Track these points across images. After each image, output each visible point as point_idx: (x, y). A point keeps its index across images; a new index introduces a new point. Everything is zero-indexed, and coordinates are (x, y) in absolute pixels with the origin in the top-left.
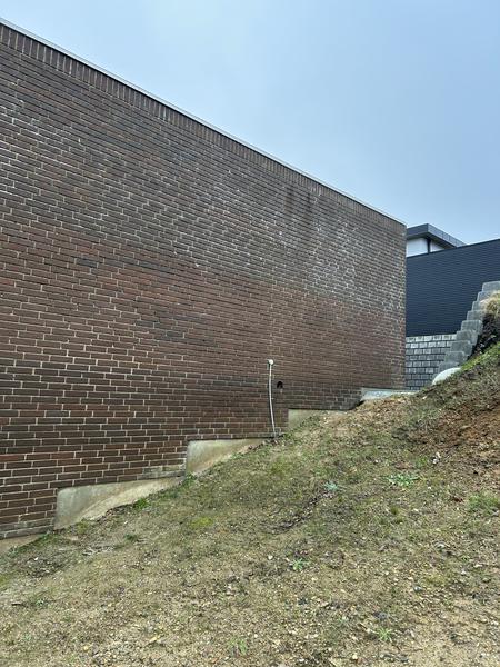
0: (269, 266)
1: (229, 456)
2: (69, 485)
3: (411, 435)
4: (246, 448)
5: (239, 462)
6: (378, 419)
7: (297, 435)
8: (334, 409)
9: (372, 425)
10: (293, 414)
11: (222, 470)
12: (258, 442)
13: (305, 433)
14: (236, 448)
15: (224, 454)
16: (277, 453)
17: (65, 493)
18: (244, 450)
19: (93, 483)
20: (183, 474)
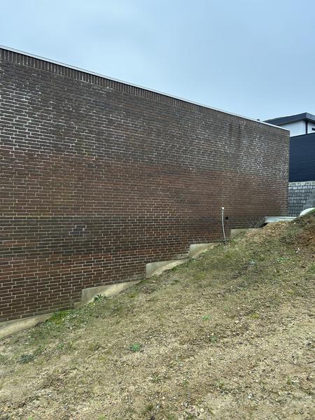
0: (221, 164)
1: (206, 250)
2: (149, 262)
3: (288, 240)
4: (213, 246)
5: (211, 252)
6: (273, 233)
7: (235, 240)
8: (252, 227)
9: (270, 236)
10: (233, 231)
11: (204, 256)
12: (218, 244)
13: (239, 239)
14: (209, 247)
15: (204, 249)
16: (227, 248)
17: (148, 265)
18: (212, 247)
19: (157, 261)
20: (188, 257)
